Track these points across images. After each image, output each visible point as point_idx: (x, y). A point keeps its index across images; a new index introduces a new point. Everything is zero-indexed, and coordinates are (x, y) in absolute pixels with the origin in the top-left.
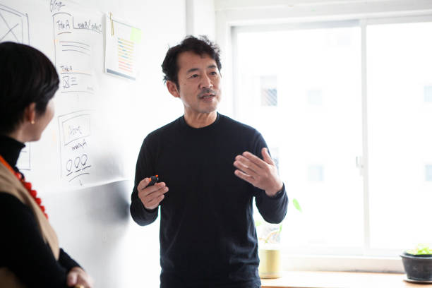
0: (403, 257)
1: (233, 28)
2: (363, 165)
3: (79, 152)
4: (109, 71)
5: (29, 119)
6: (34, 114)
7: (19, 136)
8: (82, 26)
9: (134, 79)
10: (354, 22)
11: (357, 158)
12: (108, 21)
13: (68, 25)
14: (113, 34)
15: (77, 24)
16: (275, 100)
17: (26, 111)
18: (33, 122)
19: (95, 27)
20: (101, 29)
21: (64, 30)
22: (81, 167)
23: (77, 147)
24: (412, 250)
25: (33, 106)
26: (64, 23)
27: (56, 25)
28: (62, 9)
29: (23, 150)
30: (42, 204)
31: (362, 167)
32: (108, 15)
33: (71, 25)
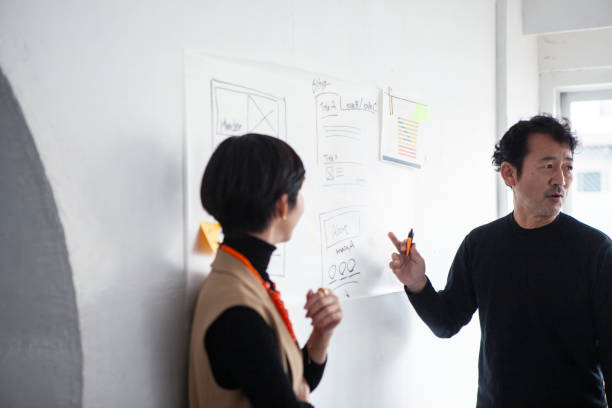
1: (563, 95)
3: (345, 257)
4: (385, 158)
5: (281, 214)
6: (286, 207)
7: (271, 236)
8: (352, 107)
9: (418, 167)
12: (386, 98)
13: (334, 107)
14: (392, 113)
15: (345, 104)
17: (277, 204)
18: (285, 218)
19: (369, 106)
20: (376, 108)
21: (329, 113)
22: (347, 274)
23: (342, 250)
25: (285, 198)
26: (330, 104)
27: (320, 107)
28: (327, 89)
29: (275, 253)
32: (385, 90)
33: (338, 106)
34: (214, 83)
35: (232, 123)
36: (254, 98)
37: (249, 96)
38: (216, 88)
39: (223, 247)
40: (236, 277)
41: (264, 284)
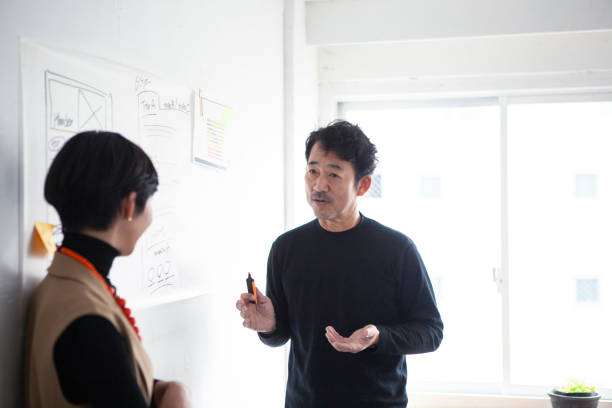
0: (551, 396)
1: (340, 104)
2: (501, 279)
3: (162, 259)
4: (197, 160)
8: (169, 106)
9: (222, 168)
10: (494, 99)
11: (494, 270)
12: (197, 98)
13: (154, 106)
14: (202, 114)
15: (162, 103)
16: (379, 189)
18: (130, 219)
19: (182, 107)
20: (188, 108)
21: (151, 111)
22: (163, 276)
23: (160, 252)
24: (563, 388)
25: (133, 196)
26: (150, 103)
27: (142, 106)
28: (149, 87)
30: (136, 325)
31: (501, 281)
32: (197, 91)
33: (157, 106)
34: (48, 74)
35: (64, 118)
36: (85, 92)
37: (80, 90)
38: (50, 80)
39: (63, 250)
40: (83, 284)
41: (109, 289)
